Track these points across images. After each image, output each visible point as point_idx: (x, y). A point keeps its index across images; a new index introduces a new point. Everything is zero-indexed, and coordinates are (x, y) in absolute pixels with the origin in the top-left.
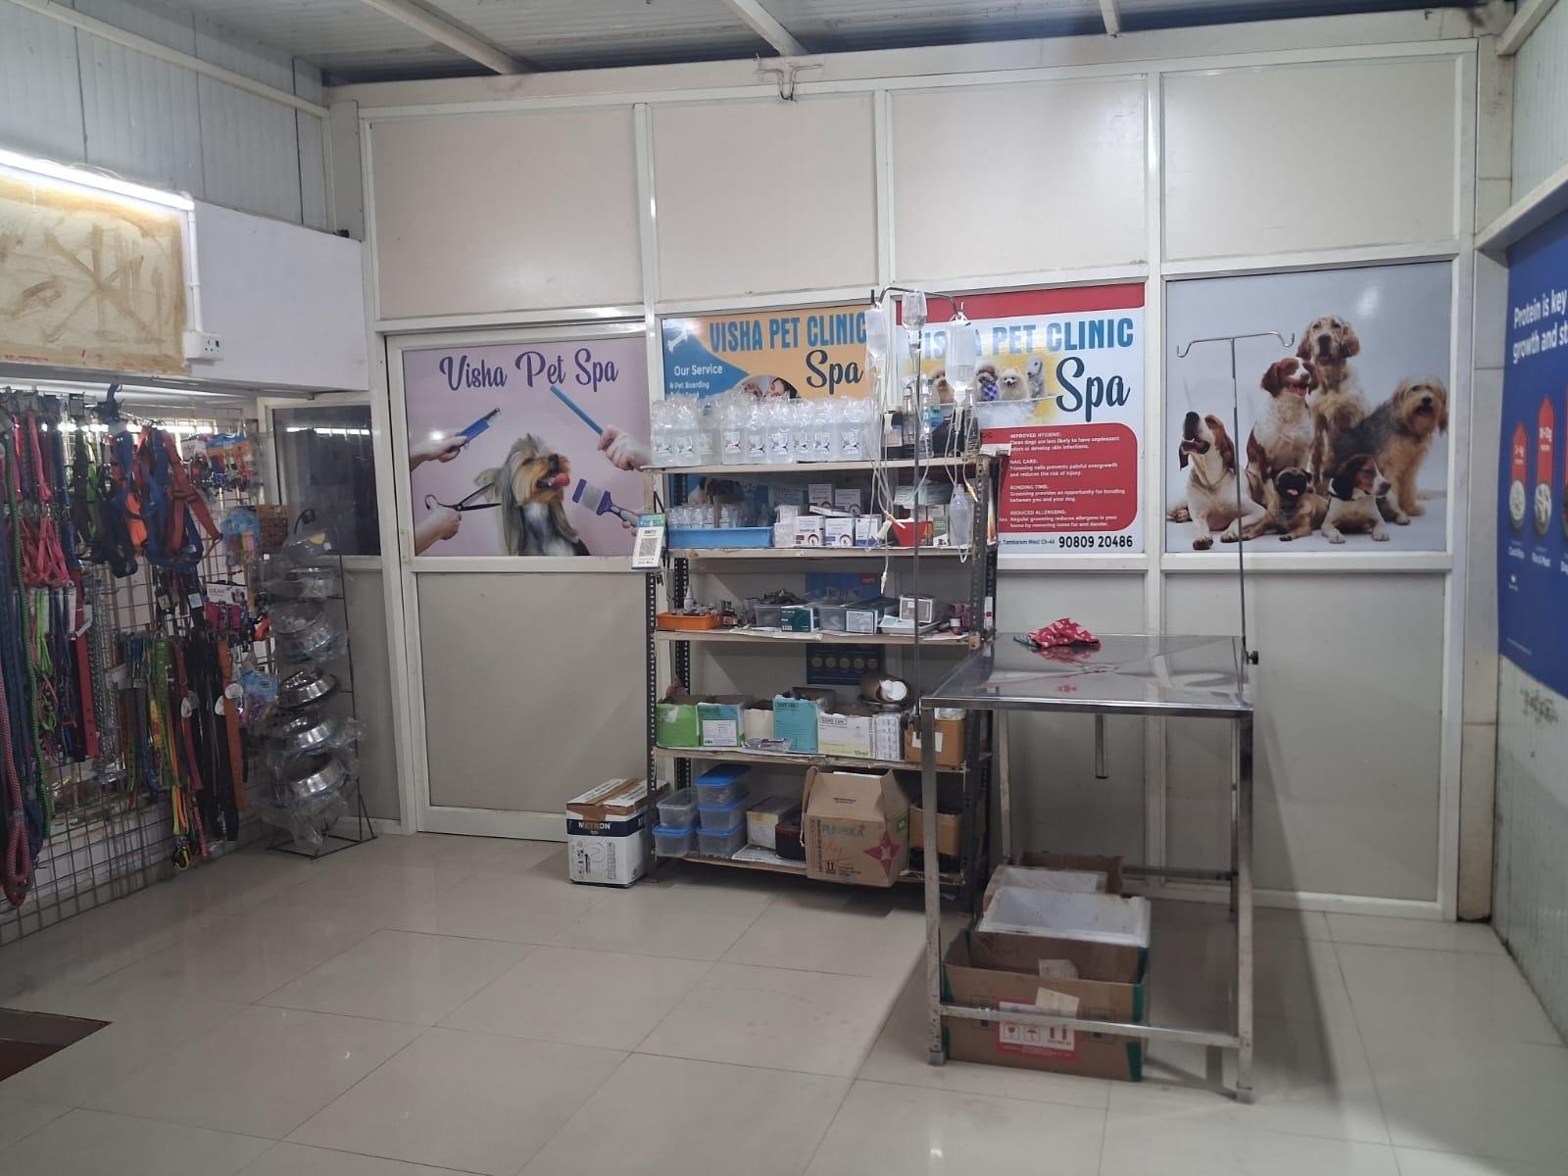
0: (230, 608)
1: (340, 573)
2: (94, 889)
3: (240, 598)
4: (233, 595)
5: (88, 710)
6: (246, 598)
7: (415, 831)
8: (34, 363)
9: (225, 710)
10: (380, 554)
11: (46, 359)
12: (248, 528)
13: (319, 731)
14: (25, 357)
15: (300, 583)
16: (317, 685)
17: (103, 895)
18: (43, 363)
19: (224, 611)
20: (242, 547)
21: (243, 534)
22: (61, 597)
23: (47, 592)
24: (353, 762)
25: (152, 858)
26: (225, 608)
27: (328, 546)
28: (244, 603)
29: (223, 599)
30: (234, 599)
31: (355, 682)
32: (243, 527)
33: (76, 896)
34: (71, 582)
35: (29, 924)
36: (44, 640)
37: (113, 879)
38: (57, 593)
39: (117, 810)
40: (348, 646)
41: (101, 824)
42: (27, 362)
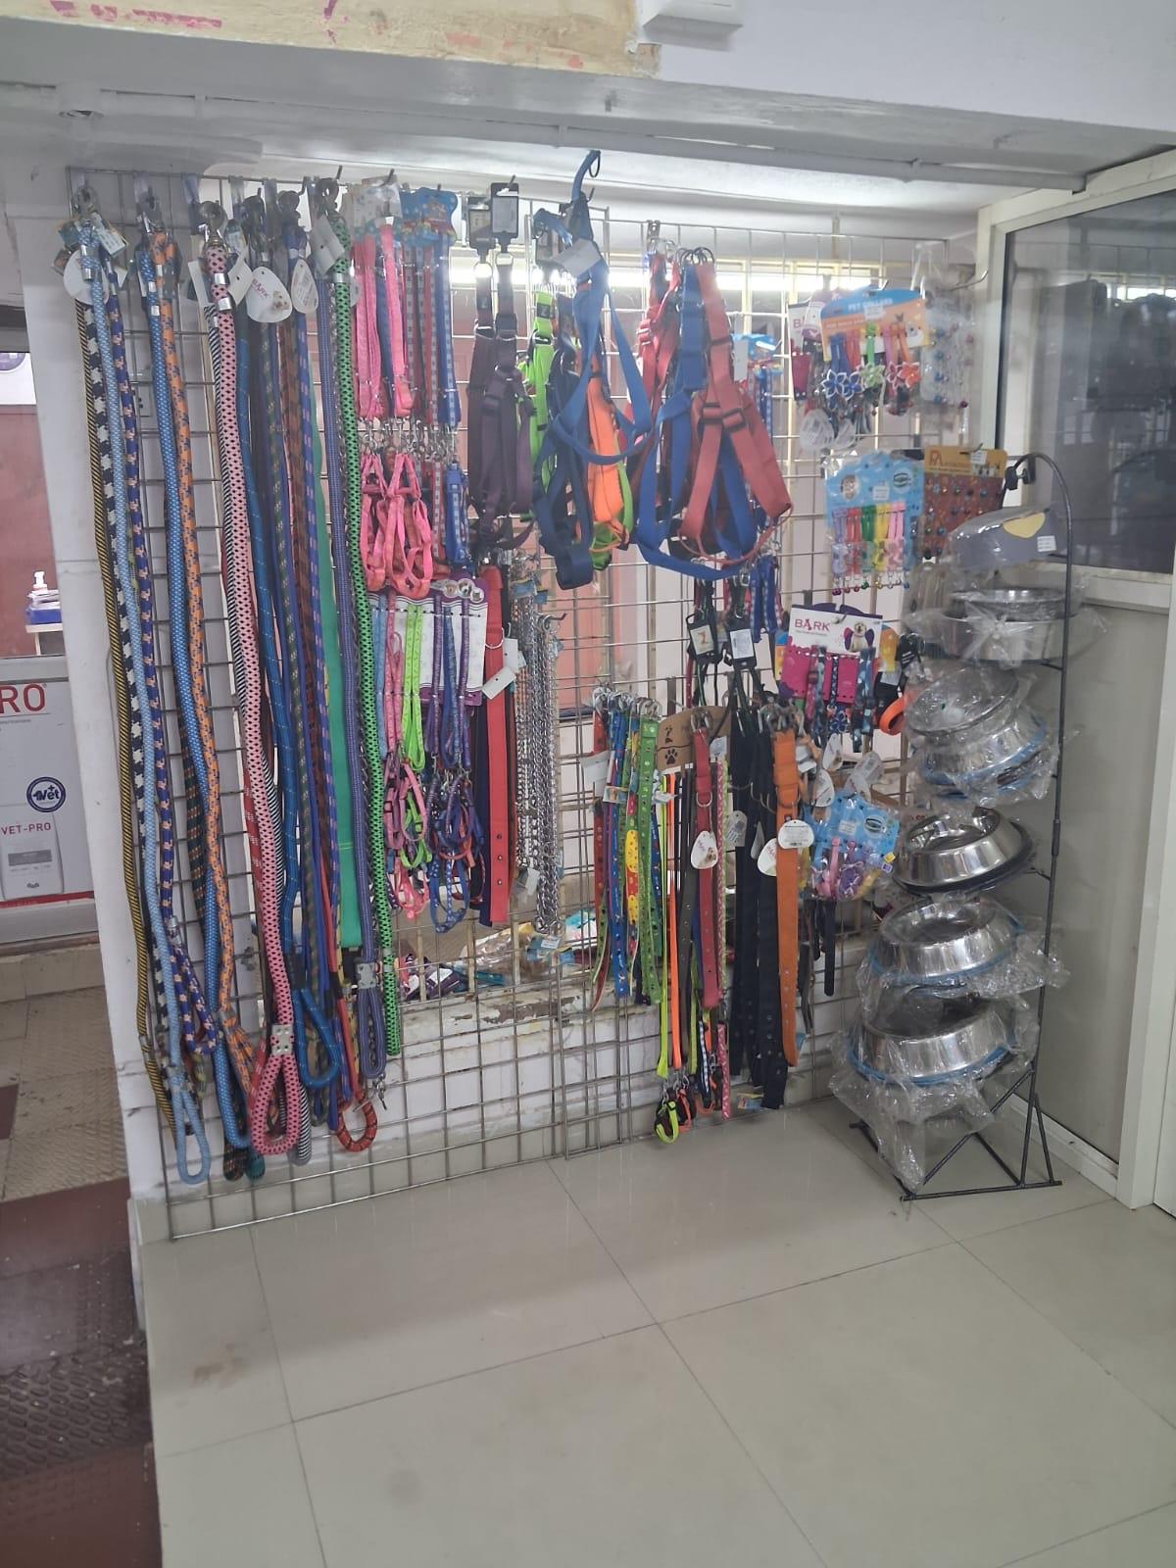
0: (835, 663)
1: (1064, 607)
2: (519, 1132)
3: (864, 642)
4: (848, 635)
5: (499, 837)
6: (876, 643)
7: (1149, 1202)
8: (182, 32)
9: (777, 867)
10: (1170, 571)
11: (218, 23)
12: (893, 497)
13: (970, 945)
14: (153, 15)
15: (967, 625)
16: (979, 849)
17: (535, 1145)
18: (207, 33)
19: (821, 666)
20: (870, 536)
21: (879, 508)
22: (456, 621)
23: (430, 607)
24: (1028, 1026)
25: (634, 1095)
26: (822, 660)
27: (1047, 544)
28: (869, 653)
29: (822, 642)
30: (848, 645)
31: (1059, 859)
32: (881, 494)
33: (483, 1142)
34: (477, 590)
35: (391, 1176)
36: (417, 700)
37: (559, 1122)
38: (448, 612)
39: (578, 1004)
40: (1057, 777)
41: (546, 1024)
42: (157, 28)
